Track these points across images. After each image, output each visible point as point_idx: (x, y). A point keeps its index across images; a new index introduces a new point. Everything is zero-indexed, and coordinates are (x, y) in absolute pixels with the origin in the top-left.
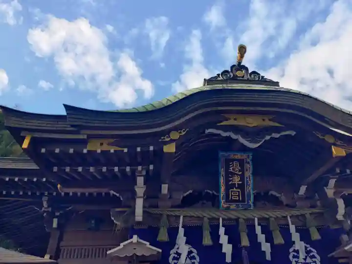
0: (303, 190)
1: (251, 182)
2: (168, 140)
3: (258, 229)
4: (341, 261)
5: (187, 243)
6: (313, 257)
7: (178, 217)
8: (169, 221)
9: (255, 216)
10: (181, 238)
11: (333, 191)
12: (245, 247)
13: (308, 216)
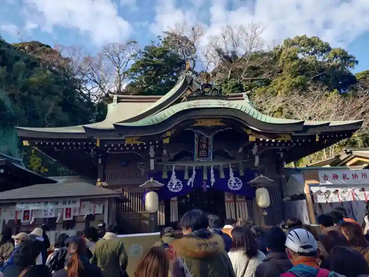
0: (241, 150)
1: (212, 147)
2: (165, 136)
3: (212, 171)
4: (251, 186)
5: (176, 178)
6: (240, 183)
7: (172, 166)
8: (167, 168)
9: (212, 165)
10: (174, 176)
11: (256, 151)
12: (205, 180)
13: (240, 164)
